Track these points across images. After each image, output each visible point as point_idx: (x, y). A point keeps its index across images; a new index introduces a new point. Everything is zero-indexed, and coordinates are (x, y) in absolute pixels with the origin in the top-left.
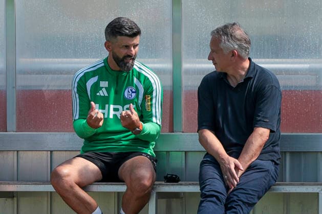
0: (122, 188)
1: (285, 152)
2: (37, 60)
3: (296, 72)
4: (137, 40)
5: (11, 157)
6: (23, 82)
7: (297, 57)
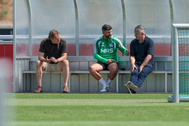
0: (108, 72)
1: (155, 62)
2: (84, 35)
3: (158, 39)
4: (111, 30)
5: (77, 63)
6: (81, 42)
7: (159, 34)
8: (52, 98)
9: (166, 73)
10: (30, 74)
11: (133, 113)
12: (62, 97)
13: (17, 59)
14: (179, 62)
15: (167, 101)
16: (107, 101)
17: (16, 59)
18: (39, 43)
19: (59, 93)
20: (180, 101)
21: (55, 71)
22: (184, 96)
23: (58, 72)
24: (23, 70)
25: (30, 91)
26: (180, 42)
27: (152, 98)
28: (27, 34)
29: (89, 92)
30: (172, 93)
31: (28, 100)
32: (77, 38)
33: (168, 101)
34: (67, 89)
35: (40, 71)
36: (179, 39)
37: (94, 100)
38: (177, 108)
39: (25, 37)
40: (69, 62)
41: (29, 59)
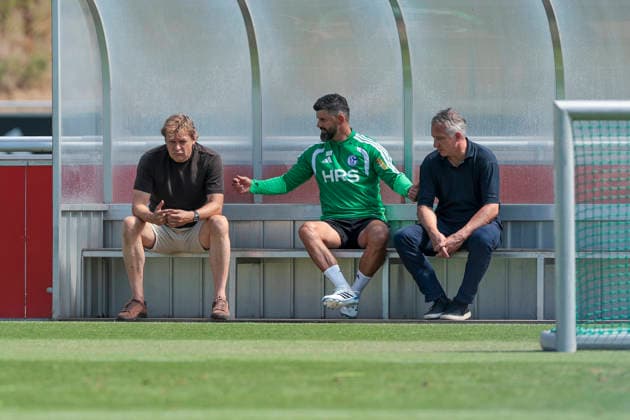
0: (359, 254)
1: (506, 222)
2: (281, 138)
3: (516, 148)
5: (258, 226)
6: (269, 158)
7: (517, 134)
8: (175, 338)
9: (541, 257)
10: (106, 260)
11: (425, 384)
12: (205, 333)
13: (64, 213)
14: (577, 222)
15: (540, 348)
16: (348, 348)
17: (60, 213)
18: (135, 160)
19: (199, 321)
20: (580, 348)
21: (185, 252)
22: (593, 330)
23: (195, 256)
24: (86, 247)
25: (106, 316)
26: (579, 159)
27: (493, 337)
28: (97, 134)
29: (293, 317)
30: (554, 322)
31: (96, 343)
32: (258, 146)
33: (542, 346)
34: (225, 309)
35: (136, 250)
36: (575, 148)
37: (305, 342)
38: (565, 367)
39: (90, 142)
40: (229, 221)
41: (105, 212)
